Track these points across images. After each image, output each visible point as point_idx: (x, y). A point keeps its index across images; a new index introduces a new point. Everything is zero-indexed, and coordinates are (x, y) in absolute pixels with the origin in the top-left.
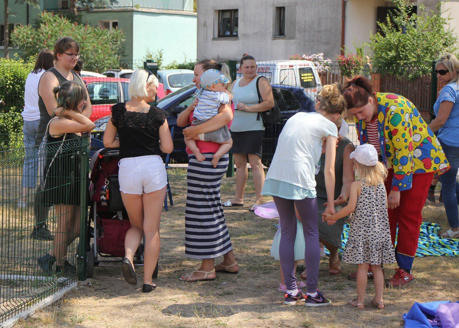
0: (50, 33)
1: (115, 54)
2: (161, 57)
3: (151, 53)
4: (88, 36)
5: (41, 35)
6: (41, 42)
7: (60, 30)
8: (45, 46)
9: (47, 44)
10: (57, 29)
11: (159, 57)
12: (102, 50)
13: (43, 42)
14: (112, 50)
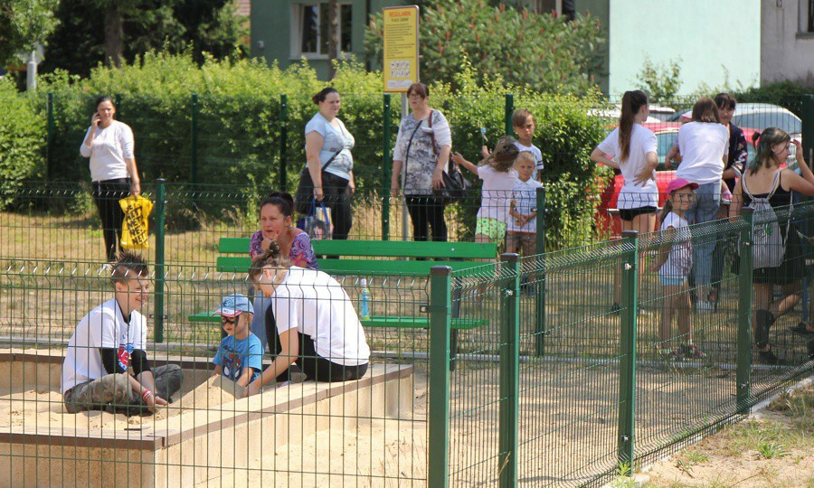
0: (447, 27)
1: (582, 71)
2: (675, 75)
3: (653, 67)
4: (529, 32)
5: (430, 33)
6: (430, 47)
7: (469, 20)
8: (440, 55)
9: (443, 53)
10: (462, 18)
11: (670, 76)
12: (556, 62)
13: (435, 48)
14: (576, 63)
